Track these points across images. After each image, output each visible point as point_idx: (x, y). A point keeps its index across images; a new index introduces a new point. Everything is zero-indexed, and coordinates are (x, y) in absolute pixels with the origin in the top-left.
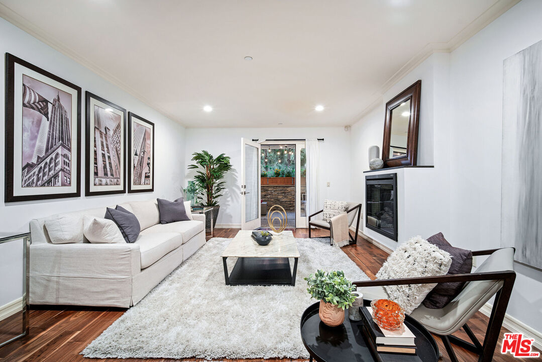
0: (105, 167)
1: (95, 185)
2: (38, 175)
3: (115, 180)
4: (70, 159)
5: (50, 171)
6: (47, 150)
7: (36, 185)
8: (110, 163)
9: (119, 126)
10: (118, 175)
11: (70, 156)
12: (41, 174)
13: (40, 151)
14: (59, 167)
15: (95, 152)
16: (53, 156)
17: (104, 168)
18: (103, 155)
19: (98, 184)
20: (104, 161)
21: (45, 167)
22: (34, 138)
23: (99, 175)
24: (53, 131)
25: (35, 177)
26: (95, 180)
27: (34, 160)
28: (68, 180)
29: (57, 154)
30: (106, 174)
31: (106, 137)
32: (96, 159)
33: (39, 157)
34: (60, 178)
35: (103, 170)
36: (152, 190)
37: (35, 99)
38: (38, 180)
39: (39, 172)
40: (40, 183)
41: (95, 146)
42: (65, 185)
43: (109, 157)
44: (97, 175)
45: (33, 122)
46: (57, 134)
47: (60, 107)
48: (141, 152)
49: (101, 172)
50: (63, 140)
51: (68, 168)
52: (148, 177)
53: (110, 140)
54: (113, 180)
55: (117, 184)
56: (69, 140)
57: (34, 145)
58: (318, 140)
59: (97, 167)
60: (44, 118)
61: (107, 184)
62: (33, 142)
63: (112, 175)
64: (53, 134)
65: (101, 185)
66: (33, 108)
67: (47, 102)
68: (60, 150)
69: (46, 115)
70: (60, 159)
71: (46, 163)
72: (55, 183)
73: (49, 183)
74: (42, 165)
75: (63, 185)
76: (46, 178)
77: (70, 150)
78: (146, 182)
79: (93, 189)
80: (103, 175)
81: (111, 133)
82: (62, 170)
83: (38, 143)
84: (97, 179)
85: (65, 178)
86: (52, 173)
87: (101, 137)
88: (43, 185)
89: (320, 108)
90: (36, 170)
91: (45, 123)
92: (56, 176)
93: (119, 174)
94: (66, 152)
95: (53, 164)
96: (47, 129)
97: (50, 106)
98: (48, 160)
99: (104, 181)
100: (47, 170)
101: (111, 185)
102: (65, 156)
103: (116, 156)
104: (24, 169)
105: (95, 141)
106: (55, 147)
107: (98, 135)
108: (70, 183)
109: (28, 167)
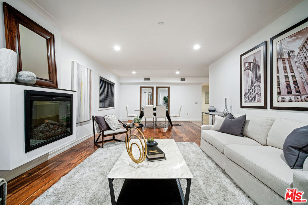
0: (288, 86)
1: (278, 101)
3: (303, 97)
4: (260, 87)
5: (252, 95)
6: (251, 85)
7: (248, 102)
11: (260, 85)
12: (249, 97)
13: (249, 87)
14: (256, 92)
15: (278, 77)
16: (253, 87)
17: (287, 88)
18: (286, 77)
19: (280, 101)
20: (288, 81)
22: (247, 82)
23: (282, 94)
24: (253, 75)
25: (248, 98)
26: (277, 98)
27: (247, 91)
28: (260, 99)
29: (255, 86)
30: (290, 92)
31: (289, 61)
32: (278, 82)
33: (248, 89)
34: (256, 98)
35: (286, 89)
37: (247, 65)
39: (249, 96)
41: (278, 72)
43: (293, 76)
44: (280, 94)
45: (247, 76)
46: (254, 76)
47: (256, 61)
49: (284, 91)
50: (257, 78)
51: (260, 92)
55: (306, 101)
56: (260, 77)
59: (280, 88)
60: (250, 71)
61: (291, 101)
62: (247, 84)
63: (298, 92)
64: (253, 77)
65: (283, 101)
66: (247, 70)
67: (251, 63)
68: (256, 84)
70: (256, 88)
72: (254, 101)
73: (252, 101)
74: (250, 93)
75: (258, 102)
76: (251, 98)
77: (260, 82)
79: (275, 104)
80: (286, 93)
82: (257, 94)
84: (280, 98)
85: (259, 98)
87: (284, 62)
88: (250, 102)
90: (248, 95)
91: (250, 73)
92: (255, 97)
94: (259, 83)
95: (253, 92)
96: (251, 76)
98: (251, 90)
99: (287, 98)
101: (296, 102)
102: (258, 86)
104: (244, 95)
105: (278, 69)
106: (254, 83)
107: (280, 62)
108: (261, 101)
109: (246, 94)
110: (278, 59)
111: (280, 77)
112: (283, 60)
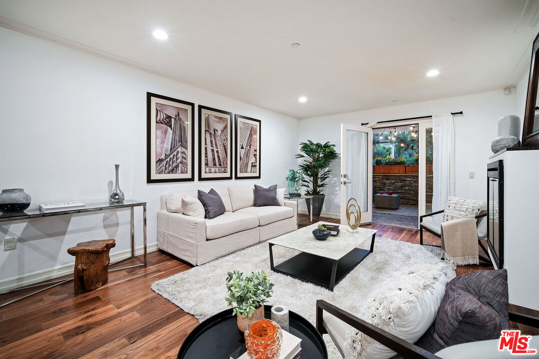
0: (214, 159)
1: (206, 173)
2: (166, 166)
3: (223, 169)
4: (187, 155)
5: (173, 163)
6: (171, 149)
7: (165, 173)
8: (218, 156)
9: (226, 127)
10: (225, 165)
12: (167, 166)
13: (166, 150)
14: (179, 160)
15: (206, 148)
16: (175, 153)
18: (213, 150)
19: (208, 172)
20: (213, 155)
21: (170, 161)
22: (163, 142)
23: (209, 165)
24: (175, 136)
25: (164, 168)
26: (205, 169)
27: (163, 157)
28: (186, 169)
29: (178, 152)
30: (215, 165)
31: (215, 137)
32: (206, 154)
33: (166, 155)
34: (180, 168)
35: (212, 161)
36: (259, 177)
37: (163, 117)
38: (165, 170)
39: (166, 164)
40: (167, 171)
41: (206, 144)
42: (183, 173)
43: (217, 152)
44: (208, 165)
45: (162, 132)
46: (177, 138)
47: (180, 119)
48: (247, 146)
49: (211, 163)
50: (181, 142)
51: (185, 161)
52: (255, 166)
53: (218, 138)
54: (220, 169)
55: (224, 172)
56: (186, 142)
57: (163, 147)
58: (452, 114)
59: (207, 160)
60: (169, 128)
61: (215, 172)
62: (162, 145)
63: (220, 165)
64: (175, 138)
65: (210, 172)
66: (162, 123)
67: (170, 117)
68: (179, 149)
69: (170, 126)
70: (180, 155)
71: (171, 158)
72: (176, 171)
73: (172, 171)
74: (168, 159)
76: (170, 168)
77: (186, 148)
78: (253, 171)
79: (204, 176)
80: (213, 165)
81: (219, 132)
82: (181, 162)
83: (165, 146)
84: (207, 169)
85: (183, 168)
86: (175, 164)
87: (211, 137)
88: (169, 173)
89: (433, 73)
90: (164, 163)
91: (170, 132)
92: (177, 167)
93: (227, 164)
94: (184, 150)
95: (175, 159)
96: (171, 136)
97: (173, 120)
98: (172, 156)
99: (213, 170)
100: (171, 162)
101: (219, 173)
102: (183, 153)
103: (224, 150)
104: (157, 162)
105: (206, 140)
106: (176, 147)
107: (208, 135)
108: (187, 172)
109: (160, 161)
110: (206, 130)
111: (207, 148)
112: (211, 134)
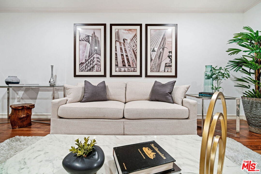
0: (123, 61)
1: (116, 71)
2: (85, 67)
3: (132, 69)
4: (100, 59)
5: (90, 65)
6: (89, 56)
7: (85, 71)
8: (128, 59)
9: (135, 35)
10: (134, 65)
11: (100, 57)
12: (87, 67)
13: (86, 57)
15: (116, 54)
16: (92, 58)
18: (122, 55)
19: (118, 71)
20: (123, 58)
21: (88, 64)
25: (84, 68)
26: (116, 69)
27: (84, 61)
29: (94, 57)
30: (124, 65)
31: (124, 45)
32: (116, 58)
33: (86, 60)
34: (95, 68)
35: (122, 63)
37: (84, 37)
38: (85, 69)
39: (86, 66)
40: (86, 70)
41: (116, 51)
42: (98, 71)
43: (127, 56)
44: (118, 66)
46: (93, 49)
48: (159, 49)
50: (96, 51)
51: (99, 63)
52: (170, 66)
53: (127, 46)
54: (130, 69)
55: (134, 71)
59: (117, 62)
61: (125, 71)
63: (129, 66)
64: (91, 49)
65: (120, 71)
68: (95, 56)
69: (89, 42)
70: (95, 59)
71: (89, 62)
72: (93, 70)
73: (90, 70)
74: (87, 63)
76: (89, 68)
77: (100, 55)
78: (166, 70)
80: (122, 66)
81: (129, 41)
82: (96, 64)
86: (91, 66)
87: (121, 45)
88: (88, 71)
90: (85, 65)
91: (88, 45)
92: (93, 67)
93: (136, 65)
94: (98, 56)
95: (92, 62)
96: (89, 48)
98: (89, 60)
99: (123, 69)
100: (89, 64)
101: (128, 71)
102: (98, 58)
103: (133, 54)
104: (80, 65)
105: (116, 48)
107: (118, 44)
109: (82, 64)
110: (116, 41)
112: (120, 43)
